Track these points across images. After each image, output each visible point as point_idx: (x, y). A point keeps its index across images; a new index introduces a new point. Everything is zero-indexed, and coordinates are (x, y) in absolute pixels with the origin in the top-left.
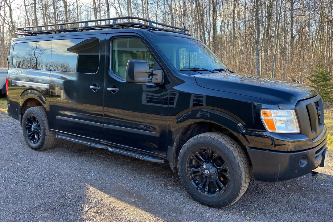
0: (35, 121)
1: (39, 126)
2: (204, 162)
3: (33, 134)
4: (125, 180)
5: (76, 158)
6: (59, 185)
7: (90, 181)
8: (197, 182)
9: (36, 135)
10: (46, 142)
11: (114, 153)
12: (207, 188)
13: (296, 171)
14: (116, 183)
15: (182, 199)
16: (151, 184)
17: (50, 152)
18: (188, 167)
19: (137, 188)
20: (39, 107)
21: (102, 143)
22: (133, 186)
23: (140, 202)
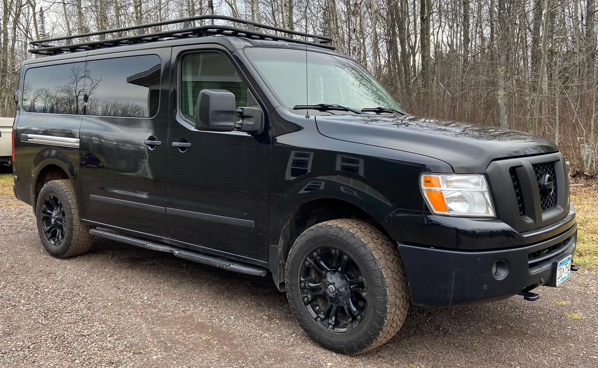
0: (58, 205)
1: (63, 214)
2: (328, 271)
3: (54, 229)
4: (201, 307)
5: (123, 272)
6: (85, 312)
7: (139, 306)
8: (317, 308)
9: (58, 230)
10: (74, 242)
11: (183, 259)
12: (333, 319)
13: (485, 287)
14: (183, 311)
15: (292, 340)
16: (244, 315)
17: (82, 260)
18: (301, 282)
19: (217, 320)
20: (65, 181)
21: (164, 241)
22: (210, 316)
23: (216, 342)
